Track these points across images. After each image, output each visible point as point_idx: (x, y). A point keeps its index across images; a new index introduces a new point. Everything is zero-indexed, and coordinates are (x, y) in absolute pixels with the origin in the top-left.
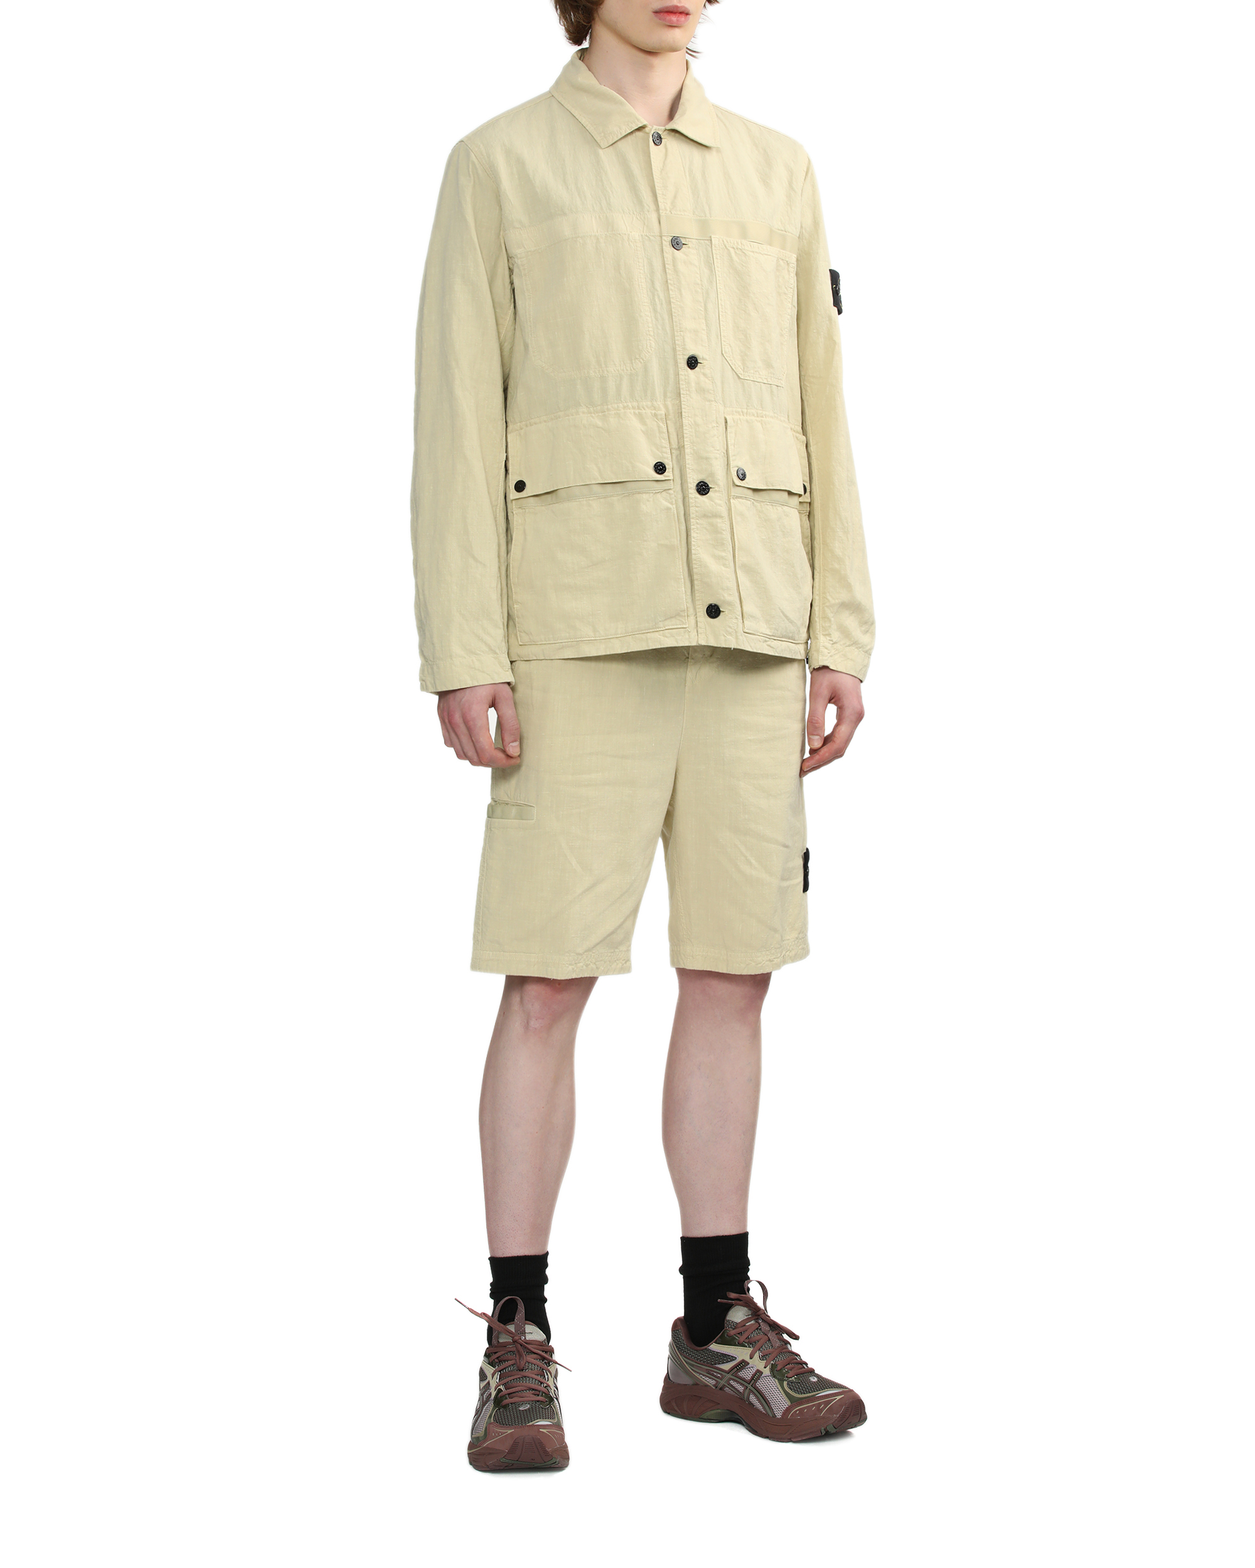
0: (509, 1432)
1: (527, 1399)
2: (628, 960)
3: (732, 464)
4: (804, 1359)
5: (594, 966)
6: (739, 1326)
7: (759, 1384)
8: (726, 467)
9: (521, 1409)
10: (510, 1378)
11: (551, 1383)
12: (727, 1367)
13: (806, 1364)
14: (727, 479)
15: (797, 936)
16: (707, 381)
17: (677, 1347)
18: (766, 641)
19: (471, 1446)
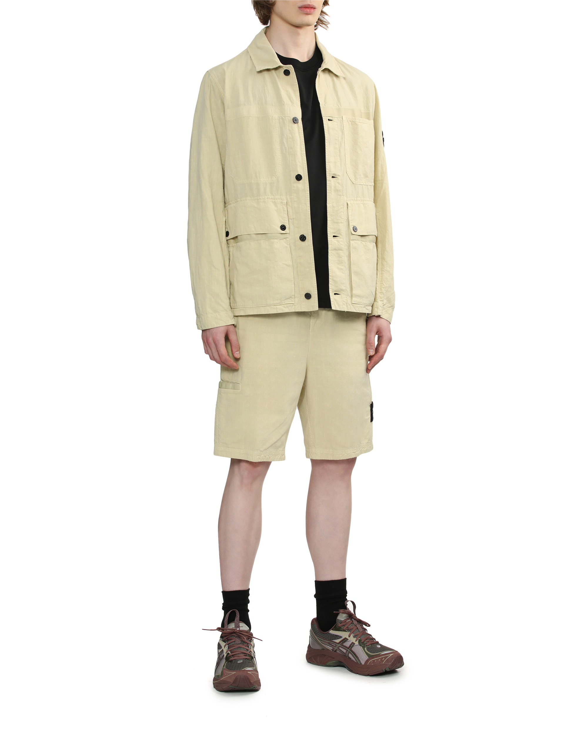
0: (233, 673)
1: (240, 657)
2: (284, 454)
3: (351, 224)
4: (374, 637)
5: (268, 457)
6: (343, 622)
7: (353, 649)
8: (348, 226)
9: (238, 662)
10: (233, 648)
11: (252, 650)
12: (338, 641)
13: (375, 639)
14: (348, 231)
15: (367, 441)
16: (339, 186)
17: (314, 632)
18: (365, 307)
19: (215, 679)
